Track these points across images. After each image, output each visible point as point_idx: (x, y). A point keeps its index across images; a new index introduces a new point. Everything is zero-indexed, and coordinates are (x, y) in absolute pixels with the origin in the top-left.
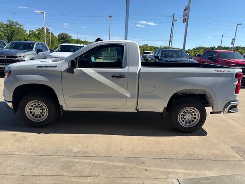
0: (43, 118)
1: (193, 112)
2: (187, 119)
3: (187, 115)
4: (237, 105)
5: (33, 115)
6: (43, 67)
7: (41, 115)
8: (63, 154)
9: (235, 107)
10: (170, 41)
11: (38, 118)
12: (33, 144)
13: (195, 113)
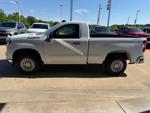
0: (32, 69)
1: (120, 63)
2: (116, 67)
3: (116, 65)
4: (143, 59)
5: (25, 67)
6: (31, 38)
7: (30, 67)
8: (48, 89)
9: (142, 60)
10: (98, 21)
11: (28, 69)
12: (28, 84)
13: (121, 64)
